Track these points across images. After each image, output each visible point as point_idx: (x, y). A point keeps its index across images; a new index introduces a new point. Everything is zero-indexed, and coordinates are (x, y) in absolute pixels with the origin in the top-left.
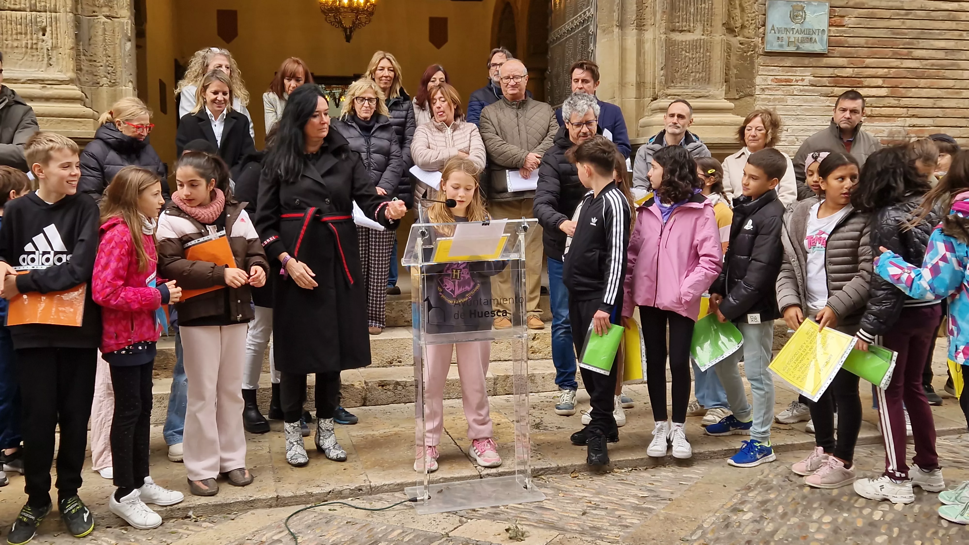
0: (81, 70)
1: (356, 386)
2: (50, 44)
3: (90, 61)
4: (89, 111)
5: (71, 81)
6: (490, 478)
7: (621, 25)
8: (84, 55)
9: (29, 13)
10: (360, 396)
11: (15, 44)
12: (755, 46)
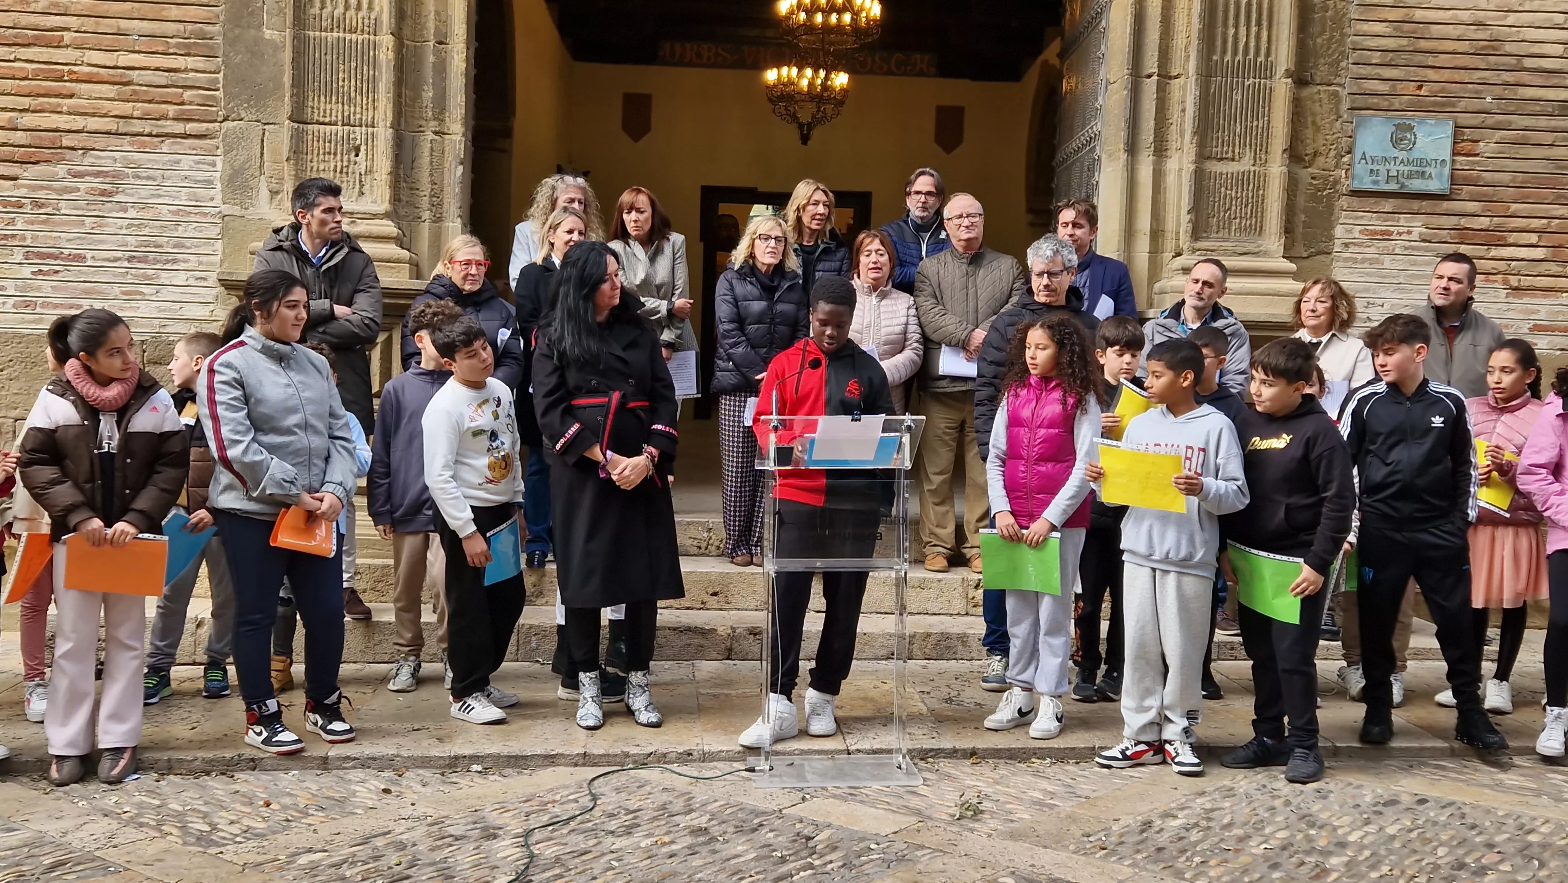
0: (399, 200)
1: (719, 632)
2: (364, 168)
3: (412, 189)
4: (405, 254)
5: (386, 215)
6: (861, 755)
7: (1132, 149)
8: (405, 182)
9: (340, 128)
10: (723, 646)
11: (322, 168)
12: (1336, 182)
